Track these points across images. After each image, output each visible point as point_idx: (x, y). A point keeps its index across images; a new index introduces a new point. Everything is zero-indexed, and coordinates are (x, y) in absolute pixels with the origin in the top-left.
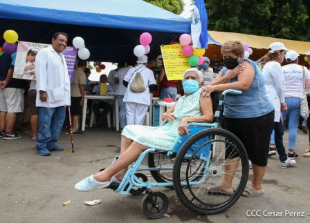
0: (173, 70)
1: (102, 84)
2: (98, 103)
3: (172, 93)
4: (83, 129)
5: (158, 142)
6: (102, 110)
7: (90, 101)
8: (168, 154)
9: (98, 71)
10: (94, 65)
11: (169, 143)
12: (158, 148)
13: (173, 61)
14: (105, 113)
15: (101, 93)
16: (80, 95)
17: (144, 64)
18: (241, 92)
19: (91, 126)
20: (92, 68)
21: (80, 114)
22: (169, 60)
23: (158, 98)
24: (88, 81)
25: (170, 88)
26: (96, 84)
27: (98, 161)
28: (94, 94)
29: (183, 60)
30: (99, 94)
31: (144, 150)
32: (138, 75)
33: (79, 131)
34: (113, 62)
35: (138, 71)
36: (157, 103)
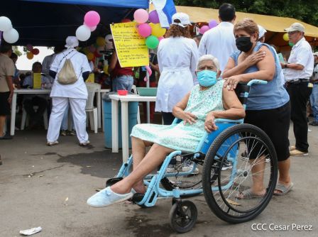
0: (126, 54)
1: (35, 74)
2: (31, 98)
3: (127, 83)
4: (12, 133)
5: (184, 143)
6: (36, 108)
7: (20, 97)
8: (195, 157)
9: (30, 57)
10: (25, 50)
11: (195, 144)
12: (184, 149)
13: (126, 43)
14: (41, 111)
15: (35, 86)
16: (7, 90)
17: (75, 48)
18: (266, 82)
19: (22, 128)
20: (20, 54)
21: (8, 113)
22: (122, 42)
23: (108, 90)
24: (17, 71)
25: (125, 77)
26: (28, 74)
27: (34, 174)
28: (26, 87)
29: (138, 42)
30: (32, 88)
31: (168, 154)
32: (68, 63)
33: (8, 136)
34: (49, 46)
35: (68, 57)
36: (108, 97)
